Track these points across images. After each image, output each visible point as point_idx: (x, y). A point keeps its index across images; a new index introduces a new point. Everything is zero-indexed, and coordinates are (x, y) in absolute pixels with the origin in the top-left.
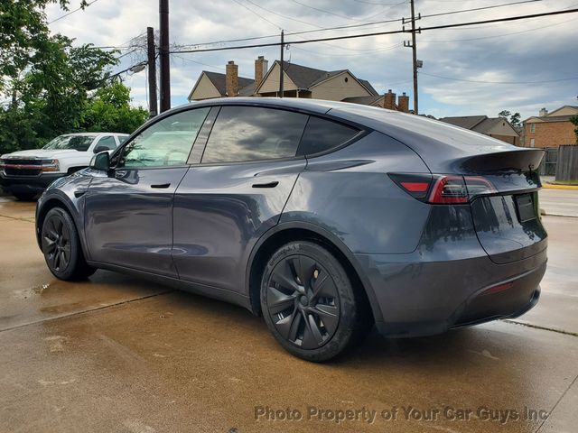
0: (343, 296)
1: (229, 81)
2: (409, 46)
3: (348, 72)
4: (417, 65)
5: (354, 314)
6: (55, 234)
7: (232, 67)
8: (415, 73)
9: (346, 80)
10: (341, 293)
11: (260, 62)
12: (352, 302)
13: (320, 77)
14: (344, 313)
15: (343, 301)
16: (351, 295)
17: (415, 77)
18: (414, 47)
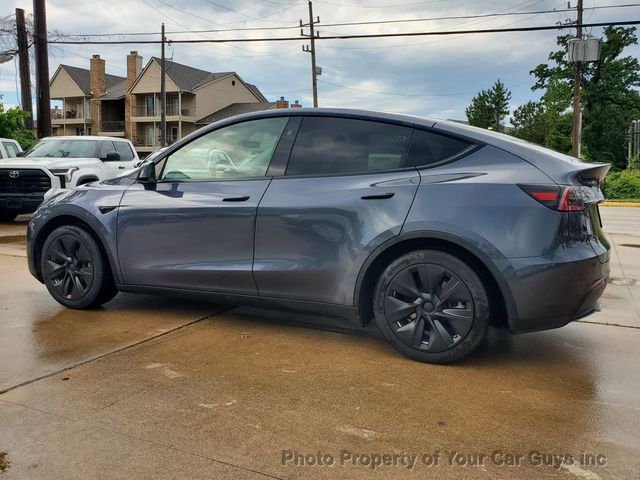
0: (478, 299)
1: (94, 78)
2: (308, 50)
3: (235, 75)
4: (316, 71)
5: (488, 316)
6: (64, 256)
7: (97, 61)
8: (315, 80)
9: (233, 83)
10: (475, 296)
11: (133, 58)
12: (486, 305)
13: (203, 78)
14: (478, 315)
15: (477, 303)
16: (485, 298)
17: (315, 84)
18: (313, 52)
